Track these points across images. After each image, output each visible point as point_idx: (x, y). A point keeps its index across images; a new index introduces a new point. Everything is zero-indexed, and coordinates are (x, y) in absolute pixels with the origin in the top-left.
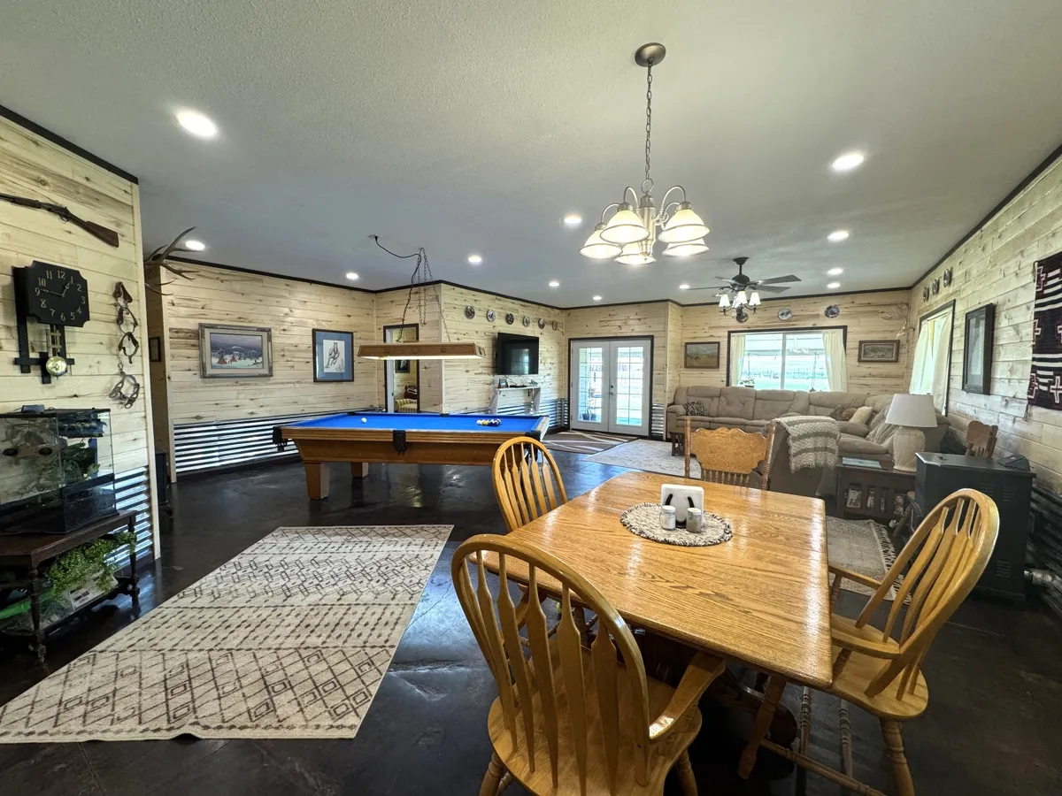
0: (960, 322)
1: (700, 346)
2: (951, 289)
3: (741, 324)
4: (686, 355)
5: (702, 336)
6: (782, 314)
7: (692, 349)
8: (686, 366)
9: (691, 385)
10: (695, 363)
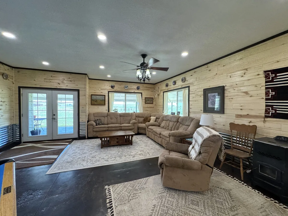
1: (98, 96)
2: (185, 83)
3: (113, 89)
4: (92, 100)
5: (98, 92)
6: (126, 87)
7: (94, 97)
8: (92, 104)
9: (95, 112)
10: (95, 103)
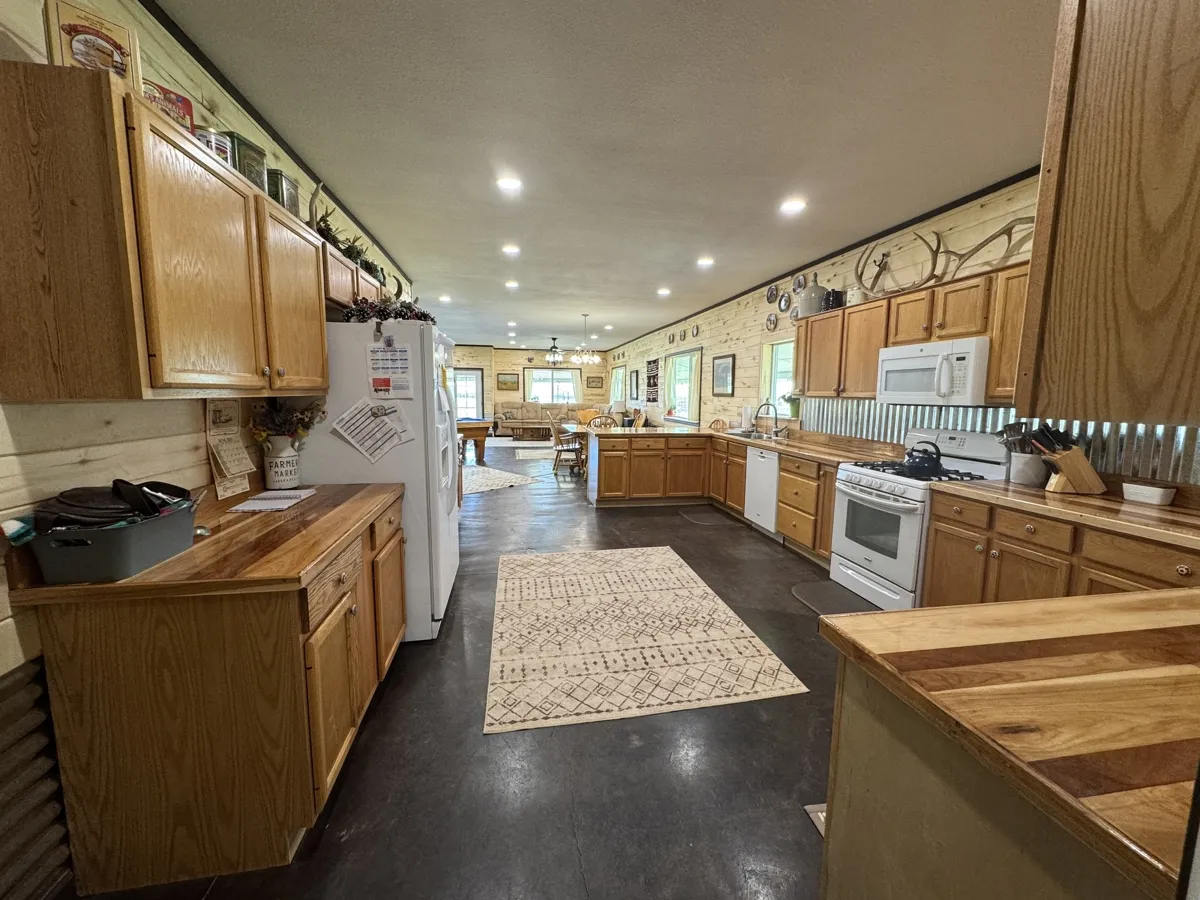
0: (628, 374)
1: (507, 376)
2: (624, 360)
3: (530, 364)
4: (498, 382)
5: (509, 369)
7: (502, 378)
8: (499, 389)
9: (504, 401)
10: (504, 387)
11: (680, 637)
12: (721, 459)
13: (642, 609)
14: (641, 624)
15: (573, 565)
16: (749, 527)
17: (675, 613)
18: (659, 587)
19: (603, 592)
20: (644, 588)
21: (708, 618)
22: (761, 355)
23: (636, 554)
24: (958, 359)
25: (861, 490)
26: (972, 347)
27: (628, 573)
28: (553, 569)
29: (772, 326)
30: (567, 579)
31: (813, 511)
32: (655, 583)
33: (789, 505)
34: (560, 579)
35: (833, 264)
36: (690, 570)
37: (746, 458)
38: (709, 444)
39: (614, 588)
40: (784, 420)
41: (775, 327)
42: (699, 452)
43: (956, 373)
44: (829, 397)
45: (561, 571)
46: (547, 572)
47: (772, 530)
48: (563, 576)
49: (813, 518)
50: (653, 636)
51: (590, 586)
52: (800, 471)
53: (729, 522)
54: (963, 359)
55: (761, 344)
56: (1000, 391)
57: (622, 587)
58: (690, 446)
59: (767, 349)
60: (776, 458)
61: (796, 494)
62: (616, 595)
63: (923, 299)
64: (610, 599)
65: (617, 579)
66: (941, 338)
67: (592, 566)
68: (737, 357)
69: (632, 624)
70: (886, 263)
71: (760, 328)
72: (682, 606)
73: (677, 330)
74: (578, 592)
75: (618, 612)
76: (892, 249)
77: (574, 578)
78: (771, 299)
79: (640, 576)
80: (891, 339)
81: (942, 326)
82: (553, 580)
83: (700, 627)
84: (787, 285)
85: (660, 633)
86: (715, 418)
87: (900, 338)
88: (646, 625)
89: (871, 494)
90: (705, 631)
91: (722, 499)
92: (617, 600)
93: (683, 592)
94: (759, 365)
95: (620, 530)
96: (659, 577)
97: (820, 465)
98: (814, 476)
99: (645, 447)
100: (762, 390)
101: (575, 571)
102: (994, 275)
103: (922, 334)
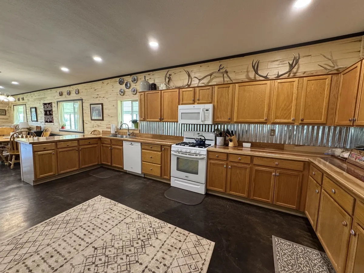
0: (28, 108)
2: (24, 101)
11: (150, 250)
12: (108, 147)
13: (116, 246)
14: (124, 257)
15: (41, 238)
16: (126, 173)
17: (135, 236)
18: (114, 224)
19: (82, 248)
20: (107, 229)
21: (151, 229)
22: (117, 105)
23: (84, 207)
24: (206, 110)
25: (182, 154)
26: (210, 106)
27: (89, 224)
28: (23, 251)
29: (122, 94)
30: (43, 254)
31: (160, 163)
32: (110, 222)
33: (147, 162)
34: (36, 258)
35: (149, 74)
36: (120, 205)
37: (123, 146)
38: (99, 141)
39: (87, 240)
40: (131, 130)
41: (124, 94)
42: (96, 145)
43: (206, 114)
44: (157, 121)
45: (33, 249)
46: (17, 257)
47: (140, 173)
48: (37, 252)
49: (160, 165)
50: (137, 262)
51: (69, 248)
52: (153, 149)
53: (117, 173)
54: (208, 110)
55: (117, 100)
56: (217, 120)
57: (91, 236)
58: (91, 143)
59: (119, 102)
60: (140, 145)
61: (151, 158)
62: (93, 245)
63: (192, 91)
64: (90, 251)
65: (84, 232)
66: (198, 103)
67: (59, 231)
68: (104, 105)
69: (119, 261)
70: (170, 77)
71: (116, 94)
72: (135, 229)
73: (64, 90)
74: (61, 260)
75: (103, 258)
76: (172, 74)
77: (49, 249)
78: (121, 83)
79: (98, 222)
80: (181, 102)
81: (199, 100)
82: (29, 262)
83: (153, 237)
84: (129, 79)
85: (139, 256)
86: (93, 129)
87: (184, 102)
88: (127, 256)
89: (186, 154)
90: (157, 238)
91: (110, 164)
92: (96, 249)
93: (128, 220)
94: (117, 108)
95: (61, 195)
96: (109, 217)
97: (161, 146)
98: (160, 150)
99: (66, 146)
100: (118, 118)
101: (47, 242)
102: (213, 86)
103: (192, 102)
